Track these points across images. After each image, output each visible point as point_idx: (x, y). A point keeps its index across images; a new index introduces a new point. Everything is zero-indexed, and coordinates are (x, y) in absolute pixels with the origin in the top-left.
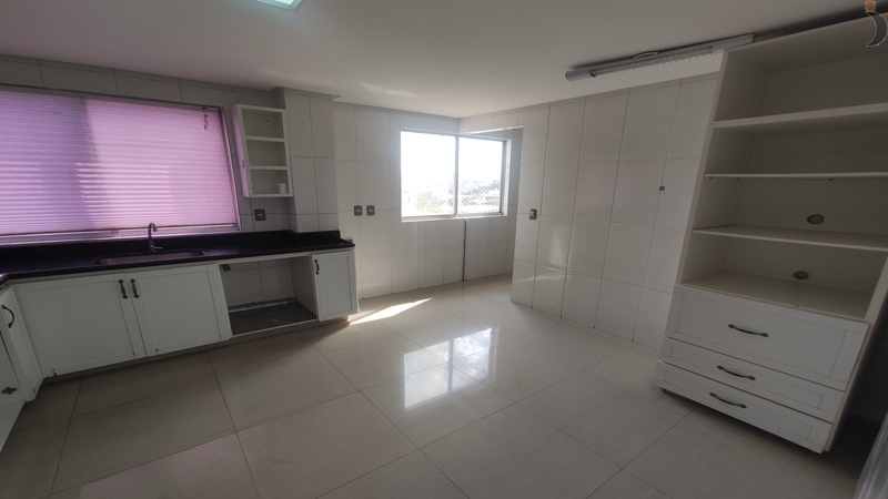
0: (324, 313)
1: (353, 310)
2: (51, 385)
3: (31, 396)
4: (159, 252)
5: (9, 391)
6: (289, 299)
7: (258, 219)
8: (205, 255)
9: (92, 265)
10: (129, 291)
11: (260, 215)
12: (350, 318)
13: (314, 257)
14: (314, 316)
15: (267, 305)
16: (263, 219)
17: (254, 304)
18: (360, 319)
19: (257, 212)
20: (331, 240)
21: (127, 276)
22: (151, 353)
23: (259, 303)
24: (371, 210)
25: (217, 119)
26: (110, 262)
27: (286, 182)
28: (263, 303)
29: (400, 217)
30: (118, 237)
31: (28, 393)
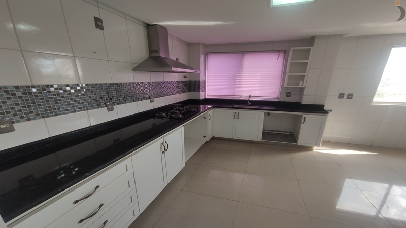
0: (301, 142)
1: (317, 145)
2: (213, 139)
3: (208, 140)
4: (250, 105)
5: (205, 137)
6: (290, 132)
7: (287, 96)
8: (262, 108)
9: (231, 106)
10: (236, 116)
11: (288, 95)
12: (315, 148)
13: (304, 116)
14: (296, 141)
15: (280, 133)
16: (290, 96)
17: (275, 131)
18: (319, 150)
19: (288, 93)
20: (319, 109)
21: (237, 111)
22: (237, 138)
23: (278, 131)
24: (350, 96)
25: (283, 55)
26: (236, 106)
27: (303, 80)
28: (279, 131)
29: (371, 102)
30: (241, 99)
31: (207, 139)
